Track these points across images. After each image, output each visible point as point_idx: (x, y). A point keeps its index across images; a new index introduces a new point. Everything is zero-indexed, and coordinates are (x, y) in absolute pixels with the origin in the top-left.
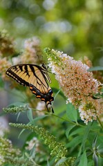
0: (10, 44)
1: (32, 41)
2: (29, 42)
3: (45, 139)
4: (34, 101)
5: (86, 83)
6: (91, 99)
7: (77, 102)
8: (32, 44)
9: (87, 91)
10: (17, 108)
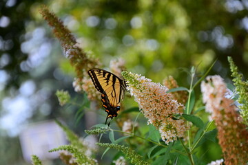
0: (96, 64)
1: (117, 61)
2: (115, 63)
3: (131, 158)
4: (121, 121)
5: (165, 104)
6: (171, 120)
7: (158, 123)
8: (118, 64)
9: (166, 112)
10: (99, 129)
